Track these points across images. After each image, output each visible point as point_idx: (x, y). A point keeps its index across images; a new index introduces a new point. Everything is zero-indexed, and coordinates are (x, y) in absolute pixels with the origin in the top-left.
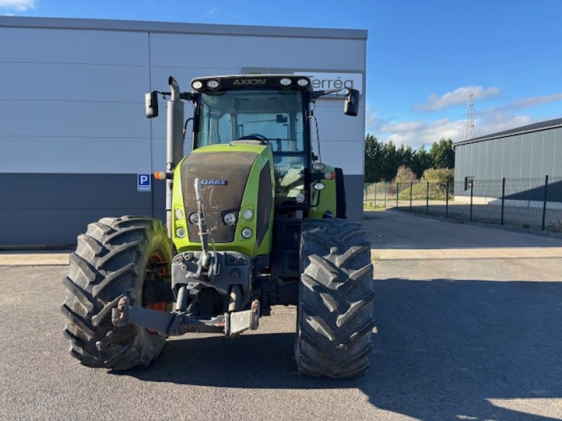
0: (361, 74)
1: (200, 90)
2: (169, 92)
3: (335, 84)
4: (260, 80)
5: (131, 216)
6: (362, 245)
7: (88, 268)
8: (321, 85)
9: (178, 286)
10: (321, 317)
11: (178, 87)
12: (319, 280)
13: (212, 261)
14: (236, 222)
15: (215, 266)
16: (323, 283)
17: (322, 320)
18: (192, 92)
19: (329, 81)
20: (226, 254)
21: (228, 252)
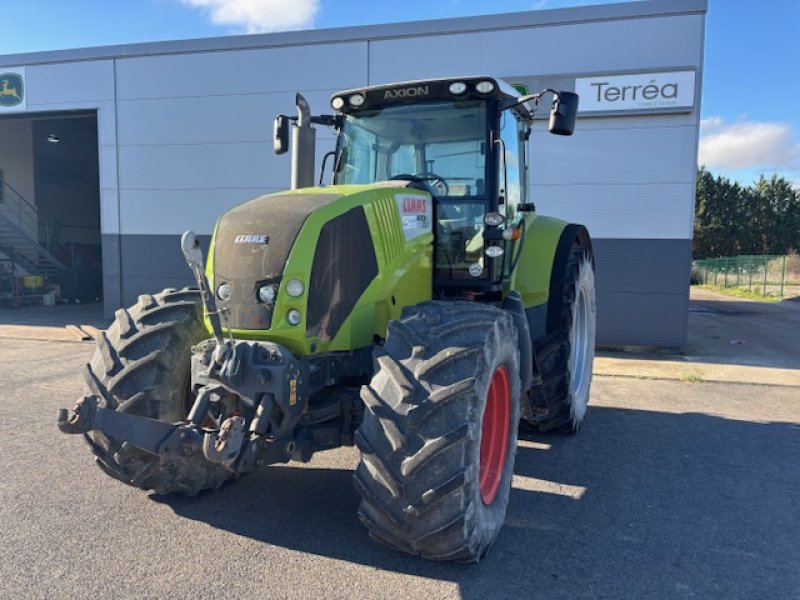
0: (692, 74)
1: (341, 109)
2: (294, 115)
3: (644, 92)
4: (420, 89)
5: (192, 287)
6: (467, 345)
7: (108, 353)
8: (621, 96)
9: (199, 386)
10: (379, 456)
11: (308, 108)
12: (384, 398)
13: (228, 355)
14: (275, 299)
15: (231, 363)
16: (389, 403)
17: (379, 461)
18: (335, 114)
19: (635, 88)
20: (256, 345)
21: (261, 343)
